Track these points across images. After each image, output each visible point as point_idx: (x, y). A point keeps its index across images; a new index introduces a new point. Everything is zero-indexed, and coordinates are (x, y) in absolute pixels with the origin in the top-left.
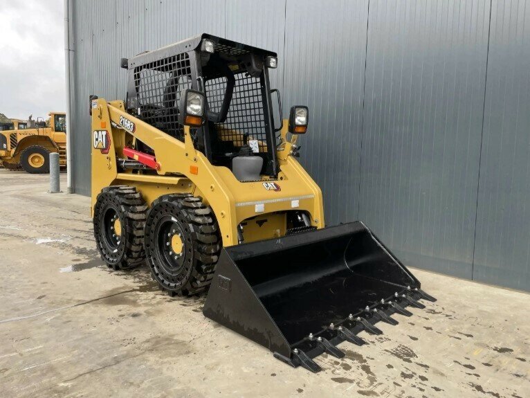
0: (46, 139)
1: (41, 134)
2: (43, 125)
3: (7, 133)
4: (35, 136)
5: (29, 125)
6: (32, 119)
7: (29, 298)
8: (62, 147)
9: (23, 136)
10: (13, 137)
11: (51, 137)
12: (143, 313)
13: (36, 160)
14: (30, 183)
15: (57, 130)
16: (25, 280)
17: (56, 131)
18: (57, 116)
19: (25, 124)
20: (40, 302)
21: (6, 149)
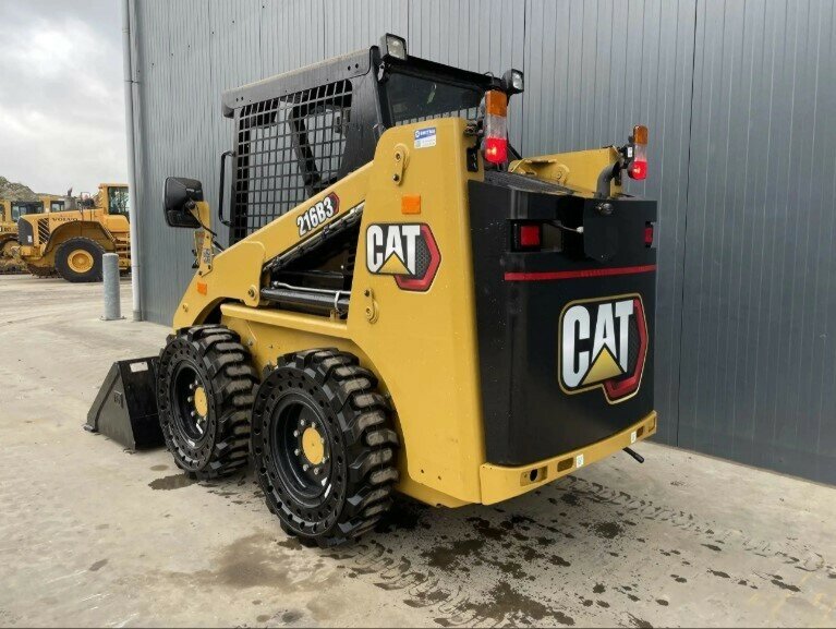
0: (96, 226)
1: (87, 219)
2: (90, 204)
3: (33, 219)
4: (77, 221)
5: (67, 205)
6: (73, 195)
7: (74, 568)
8: (122, 239)
9: (58, 224)
10: (43, 224)
11: (104, 224)
12: (303, 609)
13: (81, 261)
14: (72, 300)
15: (113, 212)
16: (68, 519)
17: (111, 214)
18: (112, 190)
19: (62, 203)
20: (96, 579)
21: (32, 244)
